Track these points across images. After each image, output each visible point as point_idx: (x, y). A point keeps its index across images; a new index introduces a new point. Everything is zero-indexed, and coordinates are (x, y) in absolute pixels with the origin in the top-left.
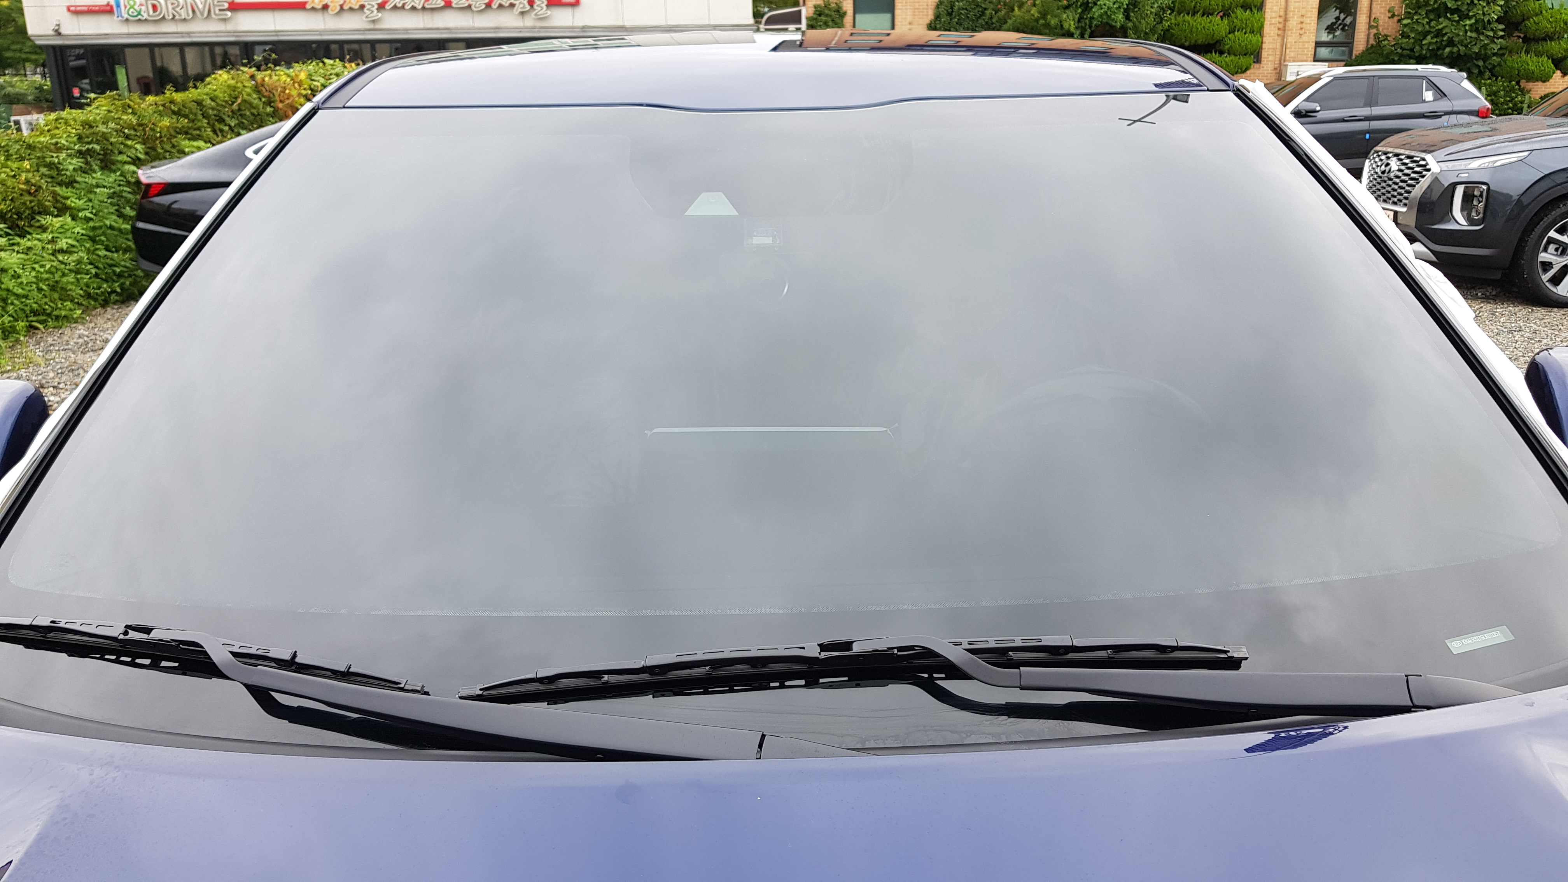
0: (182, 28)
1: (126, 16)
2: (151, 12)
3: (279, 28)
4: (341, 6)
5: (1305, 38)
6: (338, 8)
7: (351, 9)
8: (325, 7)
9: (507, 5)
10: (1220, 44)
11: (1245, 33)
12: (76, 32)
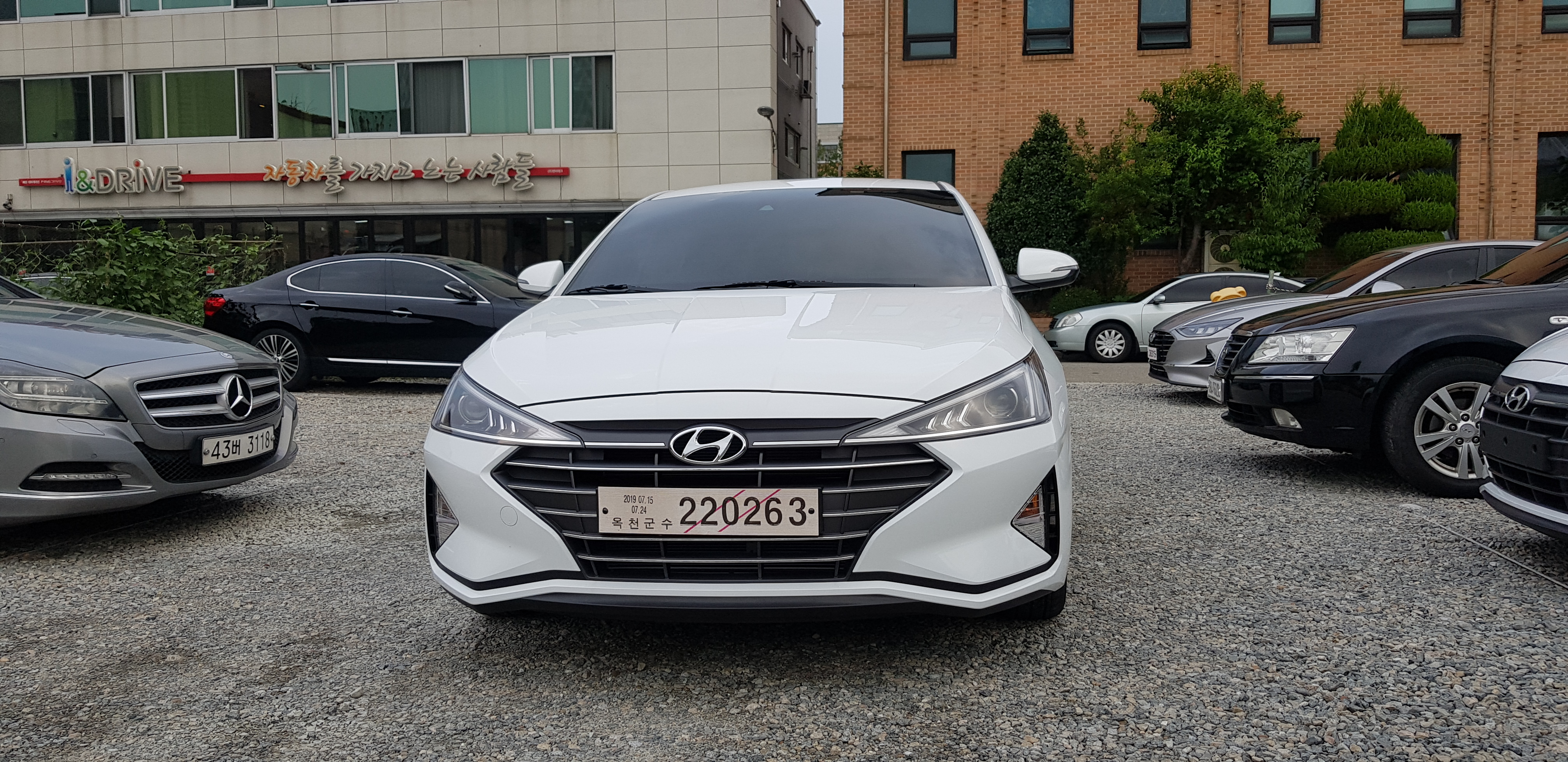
0: (134, 203)
1: (75, 189)
2: (102, 185)
3: (234, 203)
4: (301, 178)
5: (1520, 213)
6: (298, 180)
7: (312, 180)
8: (284, 179)
9: (485, 175)
10: (1396, 214)
11: (1430, 201)
12: (28, 208)
